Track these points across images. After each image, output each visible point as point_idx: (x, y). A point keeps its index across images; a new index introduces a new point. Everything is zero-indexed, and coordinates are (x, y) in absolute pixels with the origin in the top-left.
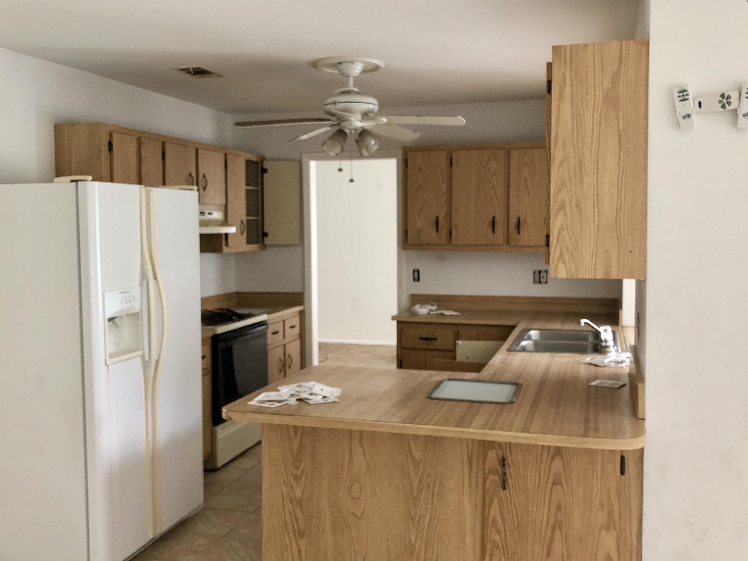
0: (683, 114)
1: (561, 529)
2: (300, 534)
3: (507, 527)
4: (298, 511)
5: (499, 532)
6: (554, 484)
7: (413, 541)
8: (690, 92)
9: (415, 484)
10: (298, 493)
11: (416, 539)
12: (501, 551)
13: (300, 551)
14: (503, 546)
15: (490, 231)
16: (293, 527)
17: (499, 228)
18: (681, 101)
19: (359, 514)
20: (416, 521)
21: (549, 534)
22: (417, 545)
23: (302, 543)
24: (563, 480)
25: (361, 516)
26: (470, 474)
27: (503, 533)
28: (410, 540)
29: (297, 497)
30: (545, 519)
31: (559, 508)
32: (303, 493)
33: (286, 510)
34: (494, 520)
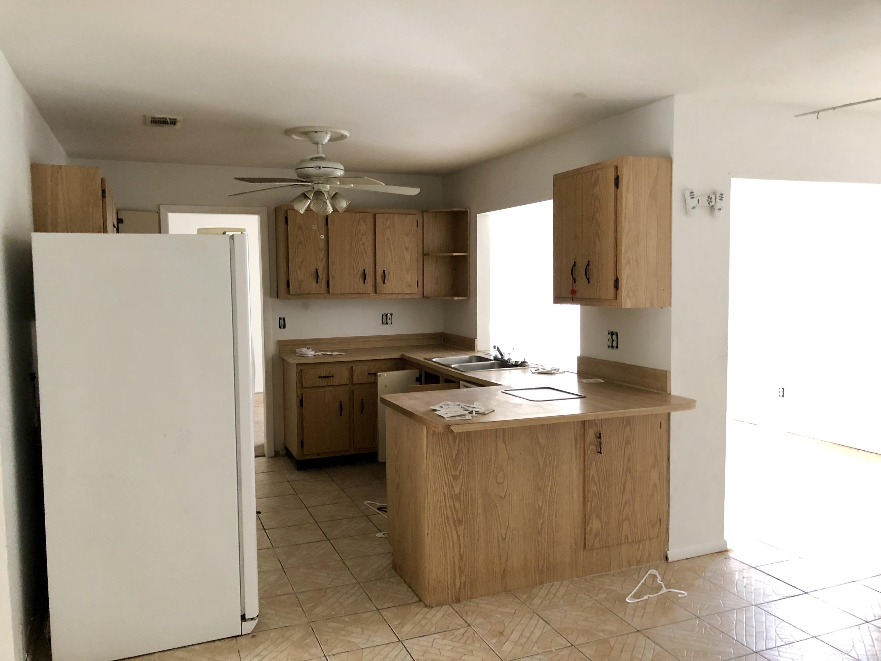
0: (692, 206)
1: (630, 473)
2: (458, 522)
3: (600, 479)
4: (457, 504)
5: (596, 484)
6: (626, 444)
7: (540, 506)
8: (694, 193)
9: (541, 464)
10: (457, 490)
11: (543, 503)
12: (597, 497)
13: (459, 537)
14: (598, 493)
15: (362, 281)
16: (454, 518)
17: (370, 279)
18: (691, 198)
19: (503, 496)
20: (542, 491)
21: (624, 478)
22: (543, 508)
23: (461, 530)
24: (631, 441)
25: (505, 496)
26: (576, 448)
27: (598, 485)
28: (539, 505)
29: (456, 493)
30: (622, 468)
31: (629, 460)
32: (461, 489)
33: (448, 506)
34: (593, 476)
